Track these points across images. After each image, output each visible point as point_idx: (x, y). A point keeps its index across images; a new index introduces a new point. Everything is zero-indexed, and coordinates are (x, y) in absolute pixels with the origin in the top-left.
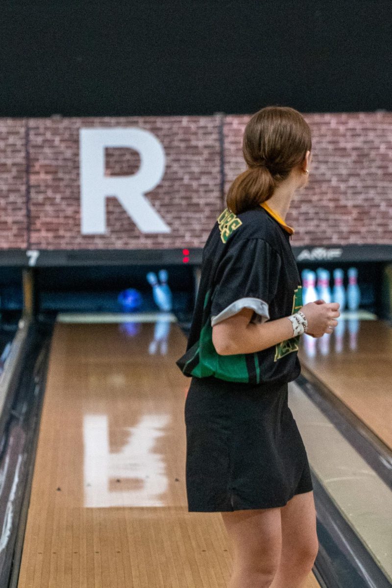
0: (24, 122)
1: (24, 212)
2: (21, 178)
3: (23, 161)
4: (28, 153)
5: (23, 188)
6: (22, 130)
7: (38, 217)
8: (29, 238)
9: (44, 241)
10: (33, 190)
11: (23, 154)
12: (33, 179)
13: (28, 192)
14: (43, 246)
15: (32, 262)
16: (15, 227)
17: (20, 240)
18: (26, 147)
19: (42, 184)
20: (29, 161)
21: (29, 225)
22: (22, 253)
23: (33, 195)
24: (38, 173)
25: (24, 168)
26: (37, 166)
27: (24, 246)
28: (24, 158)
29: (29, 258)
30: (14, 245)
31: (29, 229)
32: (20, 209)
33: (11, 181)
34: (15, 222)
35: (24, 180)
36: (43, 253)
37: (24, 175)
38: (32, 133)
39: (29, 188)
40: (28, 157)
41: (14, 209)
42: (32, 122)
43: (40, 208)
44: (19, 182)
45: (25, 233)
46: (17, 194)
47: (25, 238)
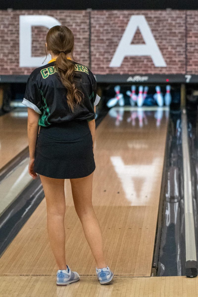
0: (184, 12)
1: (184, 56)
2: (183, 39)
3: (184, 31)
4: (186, 27)
5: (184, 44)
6: (184, 16)
7: (191, 59)
8: (186, 69)
9: (193, 71)
10: (188, 45)
11: (184, 28)
12: (189, 40)
13: (186, 46)
14: (193, 73)
15: (188, 81)
16: (180, 64)
17: (182, 69)
18: (186, 24)
19: (193, 43)
20: (187, 31)
21: (186, 63)
22: (183, 76)
23: (188, 48)
24: (191, 37)
25: (184, 34)
26: (191, 34)
27: (184, 73)
28: (184, 29)
29: (186, 79)
30: (179, 72)
31: (186, 65)
32: (182, 55)
33: (178, 41)
34: (180, 61)
35: (185, 40)
36: (193, 76)
37: (184, 38)
38: (188, 17)
39: (187, 44)
40: (186, 29)
41: (179, 55)
42: (189, 12)
43: (192, 54)
44: (181, 41)
45: (184, 66)
46: (181, 47)
47: (185, 69)
